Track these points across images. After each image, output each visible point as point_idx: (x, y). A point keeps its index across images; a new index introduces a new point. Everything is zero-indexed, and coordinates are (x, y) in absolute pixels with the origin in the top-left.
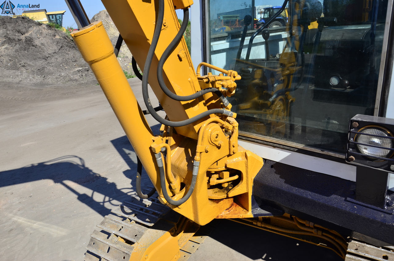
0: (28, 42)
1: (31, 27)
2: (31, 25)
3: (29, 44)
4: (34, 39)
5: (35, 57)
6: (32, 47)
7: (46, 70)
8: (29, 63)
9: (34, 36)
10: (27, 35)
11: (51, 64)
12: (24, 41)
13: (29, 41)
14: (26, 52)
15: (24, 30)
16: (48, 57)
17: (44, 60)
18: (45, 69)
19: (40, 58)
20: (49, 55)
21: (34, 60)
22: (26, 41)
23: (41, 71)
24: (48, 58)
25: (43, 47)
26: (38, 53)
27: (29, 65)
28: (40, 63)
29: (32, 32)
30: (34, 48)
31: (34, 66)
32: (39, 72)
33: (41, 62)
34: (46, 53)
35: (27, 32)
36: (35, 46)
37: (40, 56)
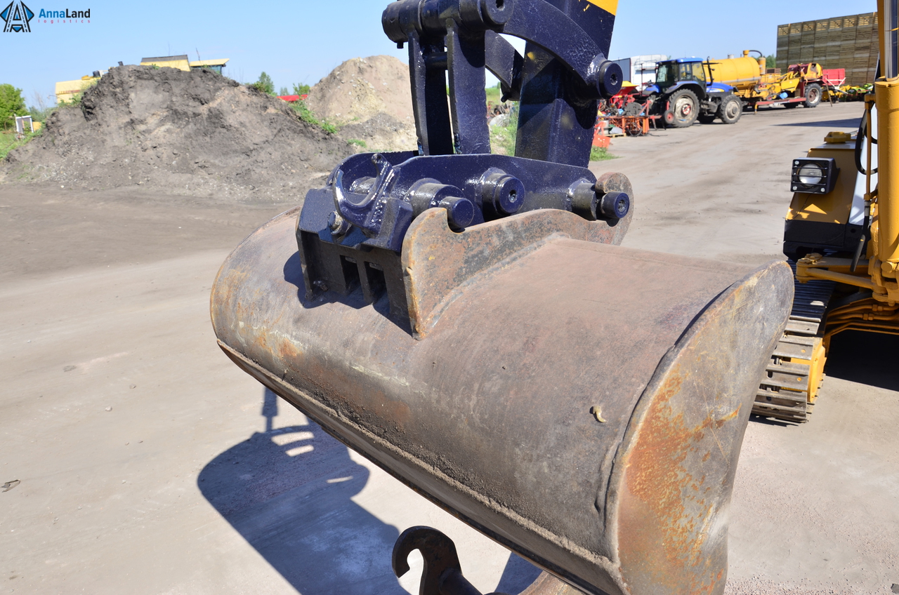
0: (213, 120)
1: (219, 89)
2: (220, 85)
3: (214, 123)
4: (225, 114)
5: (225, 149)
6: (222, 129)
7: (254, 176)
8: (212, 161)
9: (225, 107)
10: (212, 105)
11: (260, 164)
12: (205, 117)
13: (216, 118)
14: (208, 139)
15: (207, 96)
16: (254, 149)
17: (244, 156)
18: (252, 173)
19: (235, 151)
20: (255, 146)
21: (224, 154)
22: (210, 117)
23: (243, 176)
24: (253, 152)
25: (244, 129)
26: (233, 142)
27: (213, 165)
28: (237, 161)
29: (221, 99)
30: (225, 130)
31: (224, 168)
32: (240, 179)
33: (239, 159)
34: (249, 141)
35: (213, 99)
36: (227, 128)
37: (237, 147)
